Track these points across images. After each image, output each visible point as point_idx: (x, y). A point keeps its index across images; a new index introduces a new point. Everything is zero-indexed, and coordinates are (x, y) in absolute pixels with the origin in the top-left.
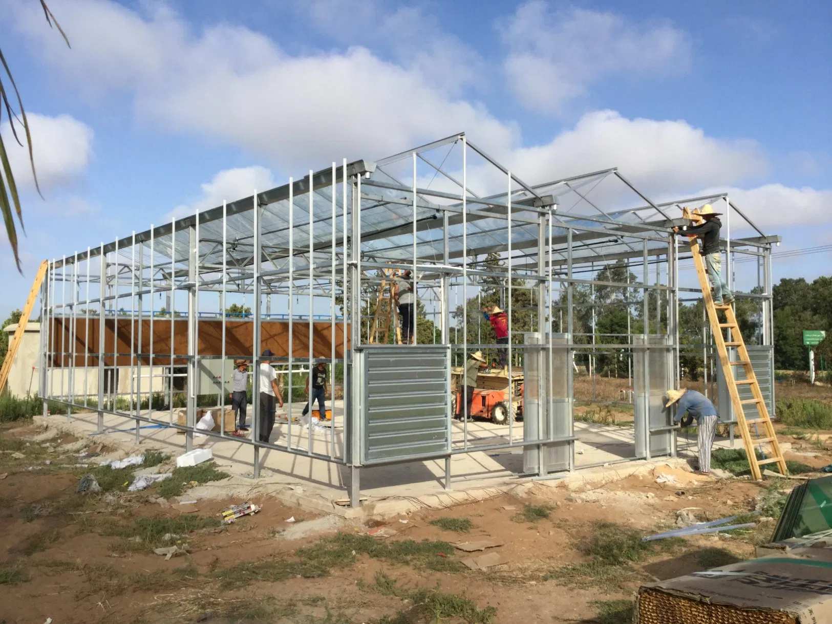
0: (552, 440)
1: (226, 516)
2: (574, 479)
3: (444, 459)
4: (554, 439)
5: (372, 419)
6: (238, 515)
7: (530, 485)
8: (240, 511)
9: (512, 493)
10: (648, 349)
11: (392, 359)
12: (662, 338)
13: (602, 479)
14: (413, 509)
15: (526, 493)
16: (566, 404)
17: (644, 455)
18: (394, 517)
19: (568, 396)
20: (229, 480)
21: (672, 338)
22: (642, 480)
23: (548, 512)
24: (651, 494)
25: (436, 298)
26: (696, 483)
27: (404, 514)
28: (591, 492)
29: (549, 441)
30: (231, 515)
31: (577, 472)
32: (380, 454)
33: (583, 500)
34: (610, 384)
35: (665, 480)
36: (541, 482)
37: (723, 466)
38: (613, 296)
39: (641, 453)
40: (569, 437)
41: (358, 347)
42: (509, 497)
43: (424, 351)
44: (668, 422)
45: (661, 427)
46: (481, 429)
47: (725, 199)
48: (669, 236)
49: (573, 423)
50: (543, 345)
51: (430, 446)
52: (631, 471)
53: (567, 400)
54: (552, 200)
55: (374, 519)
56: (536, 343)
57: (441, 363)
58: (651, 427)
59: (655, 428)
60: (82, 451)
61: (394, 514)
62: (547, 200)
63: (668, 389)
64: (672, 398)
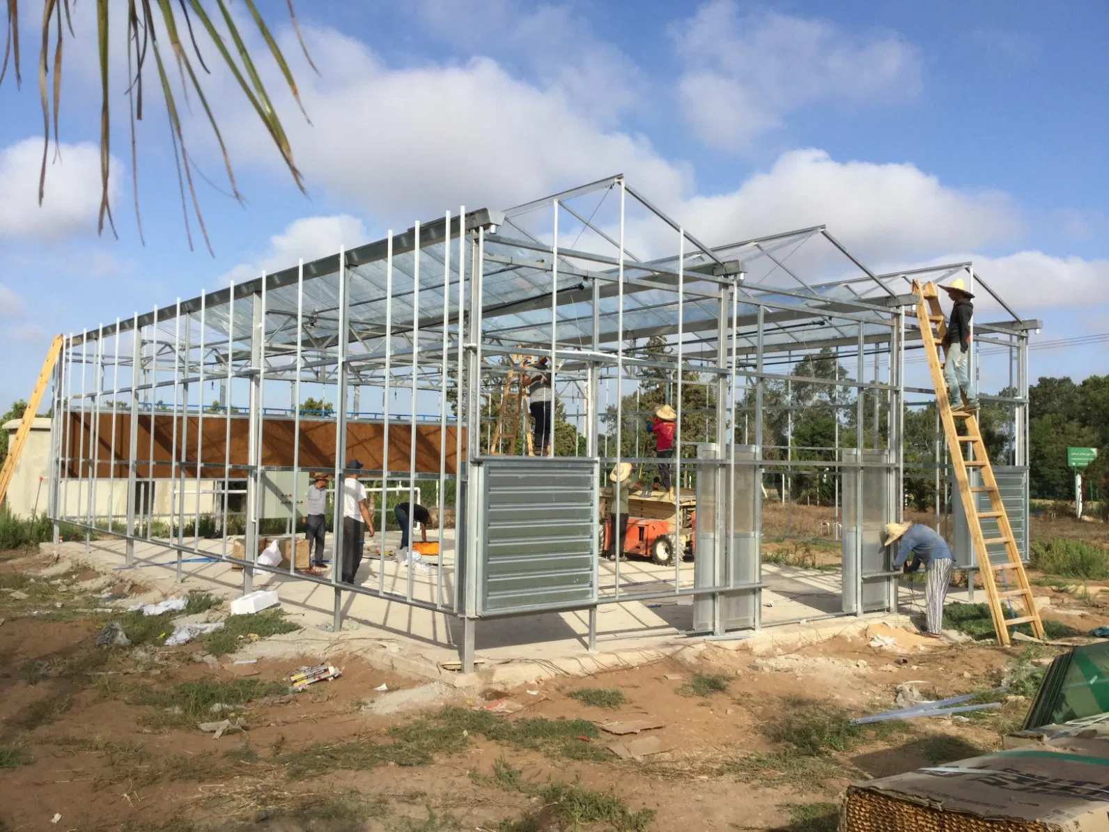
0: (731, 587)
1: (296, 681)
2: (760, 639)
3: (588, 611)
4: (734, 586)
5: (493, 555)
6: (312, 680)
7: (701, 647)
8: (314, 675)
9: (679, 657)
10: (862, 468)
11: (521, 476)
12: (881, 453)
13: (798, 640)
14: (545, 676)
15: (696, 658)
16: (751, 540)
17: (855, 610)
18: (520, 687)
19: (754, 530)
20: (300, 633)
21: (893, 454)
22: (851, 643)
23: (725, 683)
24: (862, 662)
25: (581, 395)
26: (922, 648)
27: (534, 682)
28: (782, 658)
29: (728, 588)
30: (302, 679)
31: (764, 631)
32: (502, 602)
33: (771, 668)
34: (810, 514)
35: (883, 644)
36: (715, 643)
37: (959, 627)
38: (816, 397)
39: (850, 608)
40: (754, 584)
41: (475, 459)
42: (673, 663)
43: (564, 466)
44: (887, 566)
45: (877, 572)
46: (637, 571)
47: (968, 270)
48: (893, 318)
49: (760, 566)
50: (722, 460)
51: (569, 592)
52: (836, 630)
53: (752, 534)
54: (738, 266)
55: (493, 689)
56: (712, 457)
57: (587, 482)
58: (864, 571)
59: (870, 573)
60: (105, 591)
61: (519, 683)
62: (731, 267)
63: (888, 521)
64: (893, 534)
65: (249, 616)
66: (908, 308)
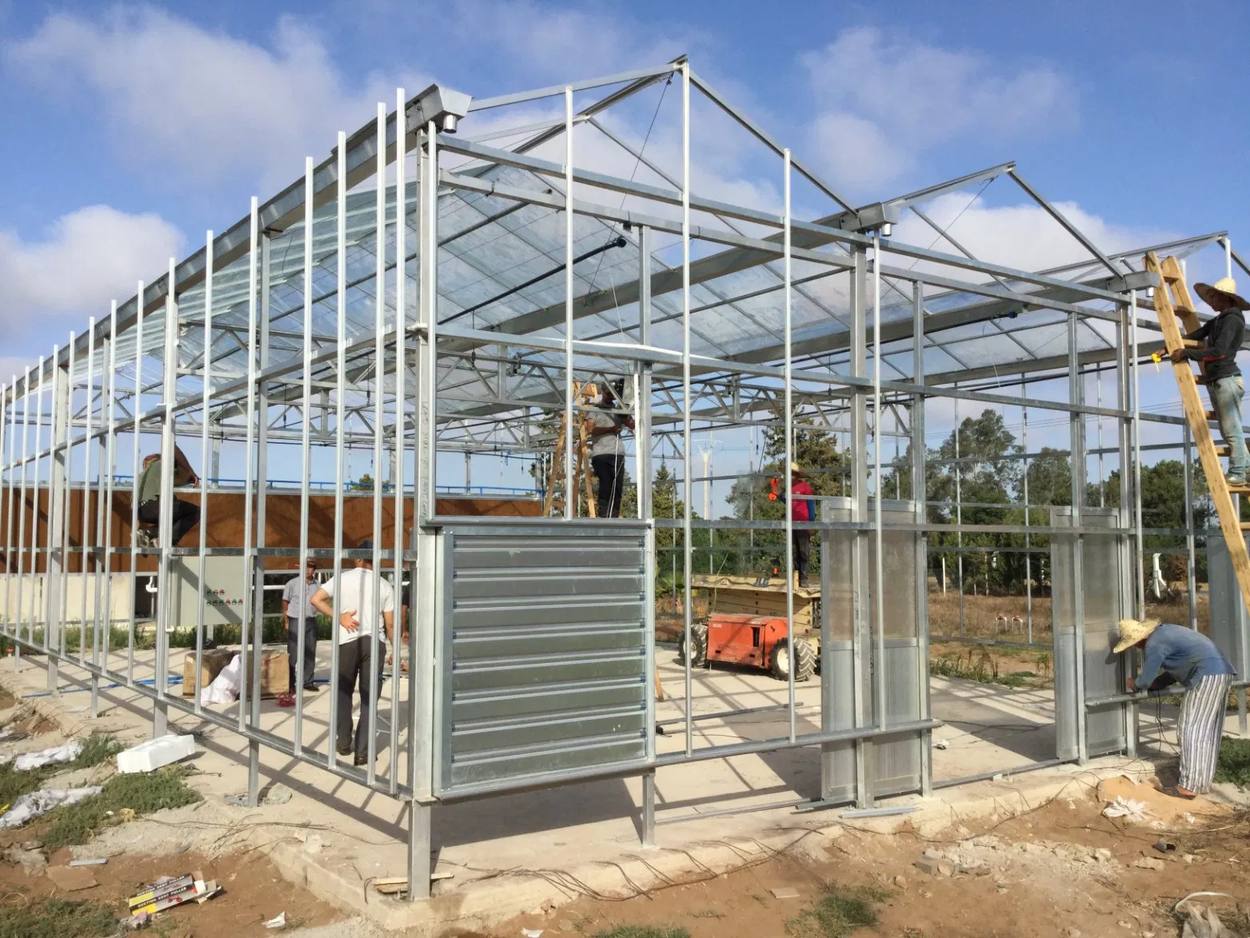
0: (883, 729)
1: (135, 907)
2: (931, 810)
3: (641, 778)
4: (887, 726)
5: (463, 689)
6: (165, 905)
7: (835, 832)
8: (170, 896)
9: (797, 851)
10: (1081, 536)
11: (512, 551)
12: (1107, 514)
13: (991, 810)
14: (560, 898)
15: (826, 849)
16: (912, 651)
17: (1075, 756)
18: (511, 922)
19: (916, 635)
20: (195, 809)
21: (1126, 514)
22: (1077, 810)
24: (1104, 852)
25: (677, 455)
26: (1192, 820)
27: (538, 911)
28: (969, 845)
29: (876, 731)
30: (147, 903)
31: (939, 795)
32: (481, 772)
33: (952, 866)
35: (1126, 812)
36: (858, 824)
37: (1238, 778)
38: (978, 468)
39: (1069, 751)
40: (920, 721)
41: (427, 522)
42: (788, 864)
43: (592, 532)
44: (1121, 687)
45: (1109, 696)
46: (749, 690)
47: (1221, 244)
48: (1118, 309)
49: (928, 682)
50: (862, 524)
51: (606, 748)
52: (1050, 791)
53: (914, 640)
54: (881, 213)
55: (458, 929)
56: (846, 520)
57: (635, 560)
58: (1088, 696)
59: (1097, 698)
60: (7, 727)
61: (511, 914)
62: (868, 216)
63: (1121, 617)
64: (1130, 637)
65: (142, 775)
66: (1142, 294)
